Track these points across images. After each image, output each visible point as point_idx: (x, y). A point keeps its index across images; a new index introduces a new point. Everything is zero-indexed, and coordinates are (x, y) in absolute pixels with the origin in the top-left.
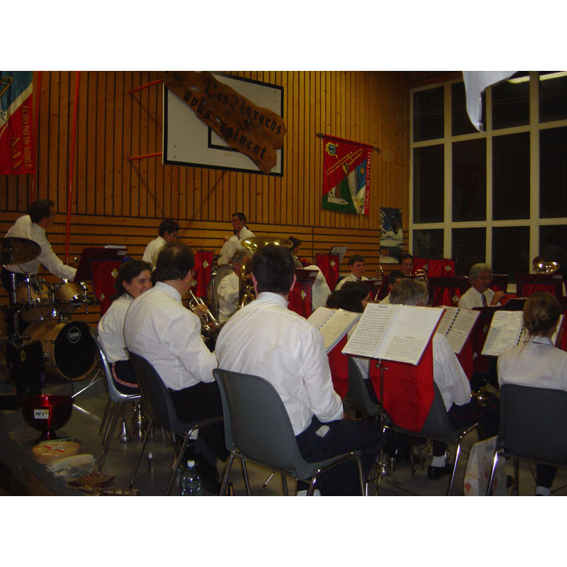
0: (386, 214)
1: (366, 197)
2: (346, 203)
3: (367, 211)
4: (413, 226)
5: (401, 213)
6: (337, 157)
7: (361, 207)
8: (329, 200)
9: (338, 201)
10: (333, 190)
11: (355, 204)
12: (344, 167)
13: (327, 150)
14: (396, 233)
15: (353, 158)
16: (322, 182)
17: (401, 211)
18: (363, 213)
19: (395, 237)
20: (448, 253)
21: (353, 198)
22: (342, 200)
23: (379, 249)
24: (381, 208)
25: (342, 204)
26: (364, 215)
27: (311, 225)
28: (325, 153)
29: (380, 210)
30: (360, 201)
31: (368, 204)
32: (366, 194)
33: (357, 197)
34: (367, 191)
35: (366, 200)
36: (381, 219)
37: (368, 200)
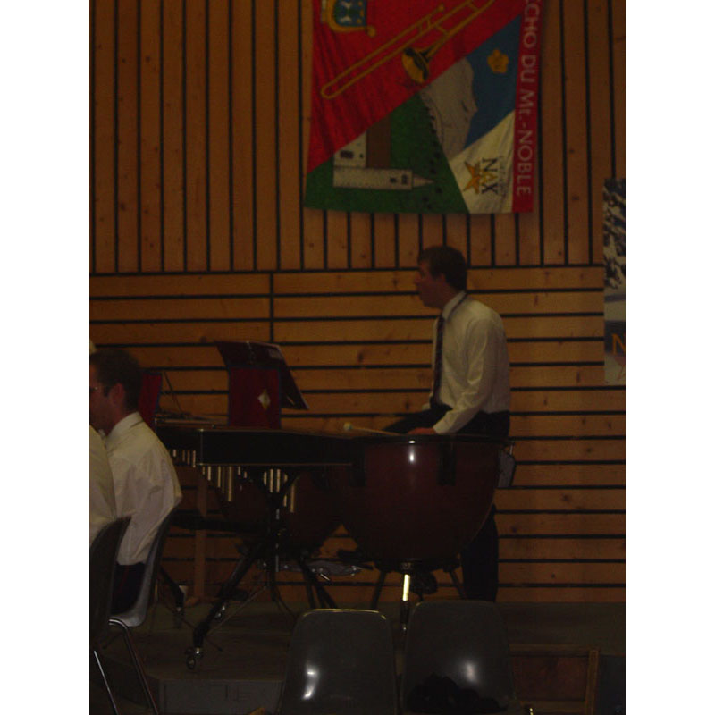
1: (519, 152)
2: (419, 182)
6: (372, 32)
7: (494, 190)
8: (339, 179)
9: (378, 180)
10: (358, 146)
11: (462, 178)
12: (408, 62)
13: (327, 18)
15: (449, 25)
16: (307, 126)
18: (508, 205)
21: (457, 164)
22: (398, 175)
23: (601, 333)
25: (399, 186)
26: (514, 216)
27: (262, 265)
28: (320, 29)
29: (605, 189)
30: (486, 170)
31: (528, 177)
32: (517, 144)
33: (471, 156)
34: (521, 132)
35: (516, 160)
36: (608, 224)
37: (527, 162)
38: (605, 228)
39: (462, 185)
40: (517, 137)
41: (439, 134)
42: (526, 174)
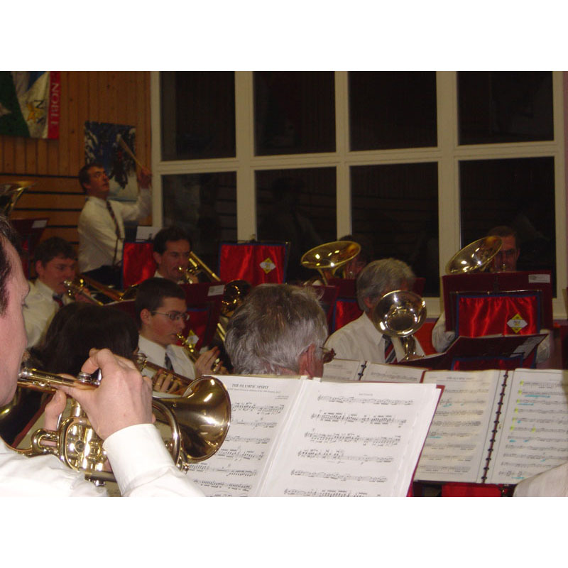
0: (99, 137)
1: (52, 98)
2: (6, 112)
3: (54, 132)
4: (161, 168)
5: (134, 136)
7: (41, 121)
11: (26, 113)
14: (123, 184)
17: (132, 131)
18: (45, 136)
19: (121, 192)
20: (247, 227)
21: (21, 100)
24: (88, 124)
26: (46, 140)
29: (84, 128)
30: (38, 107)
31: (56, 115)
32: (51, 93)
33: (29, 97)
34: (53, 84)
35: (51, 104)
36: (87, 150)
37: (55, 105)
38: (86, 153)
39: (26, 117)
40: (52, 87)
41: (14, 80)
42: (55, 113)
